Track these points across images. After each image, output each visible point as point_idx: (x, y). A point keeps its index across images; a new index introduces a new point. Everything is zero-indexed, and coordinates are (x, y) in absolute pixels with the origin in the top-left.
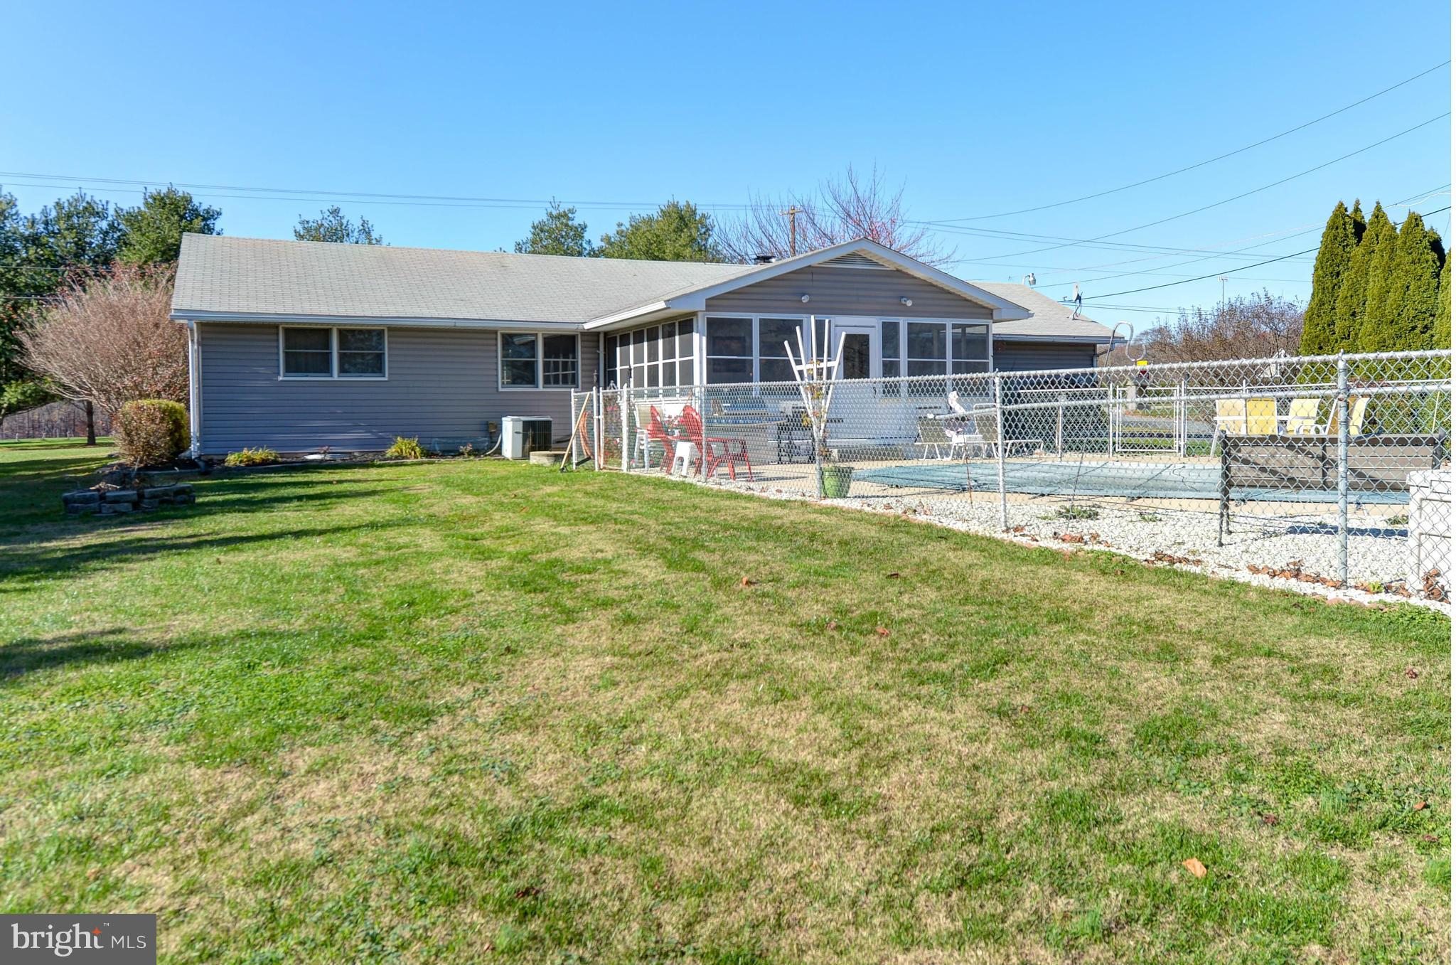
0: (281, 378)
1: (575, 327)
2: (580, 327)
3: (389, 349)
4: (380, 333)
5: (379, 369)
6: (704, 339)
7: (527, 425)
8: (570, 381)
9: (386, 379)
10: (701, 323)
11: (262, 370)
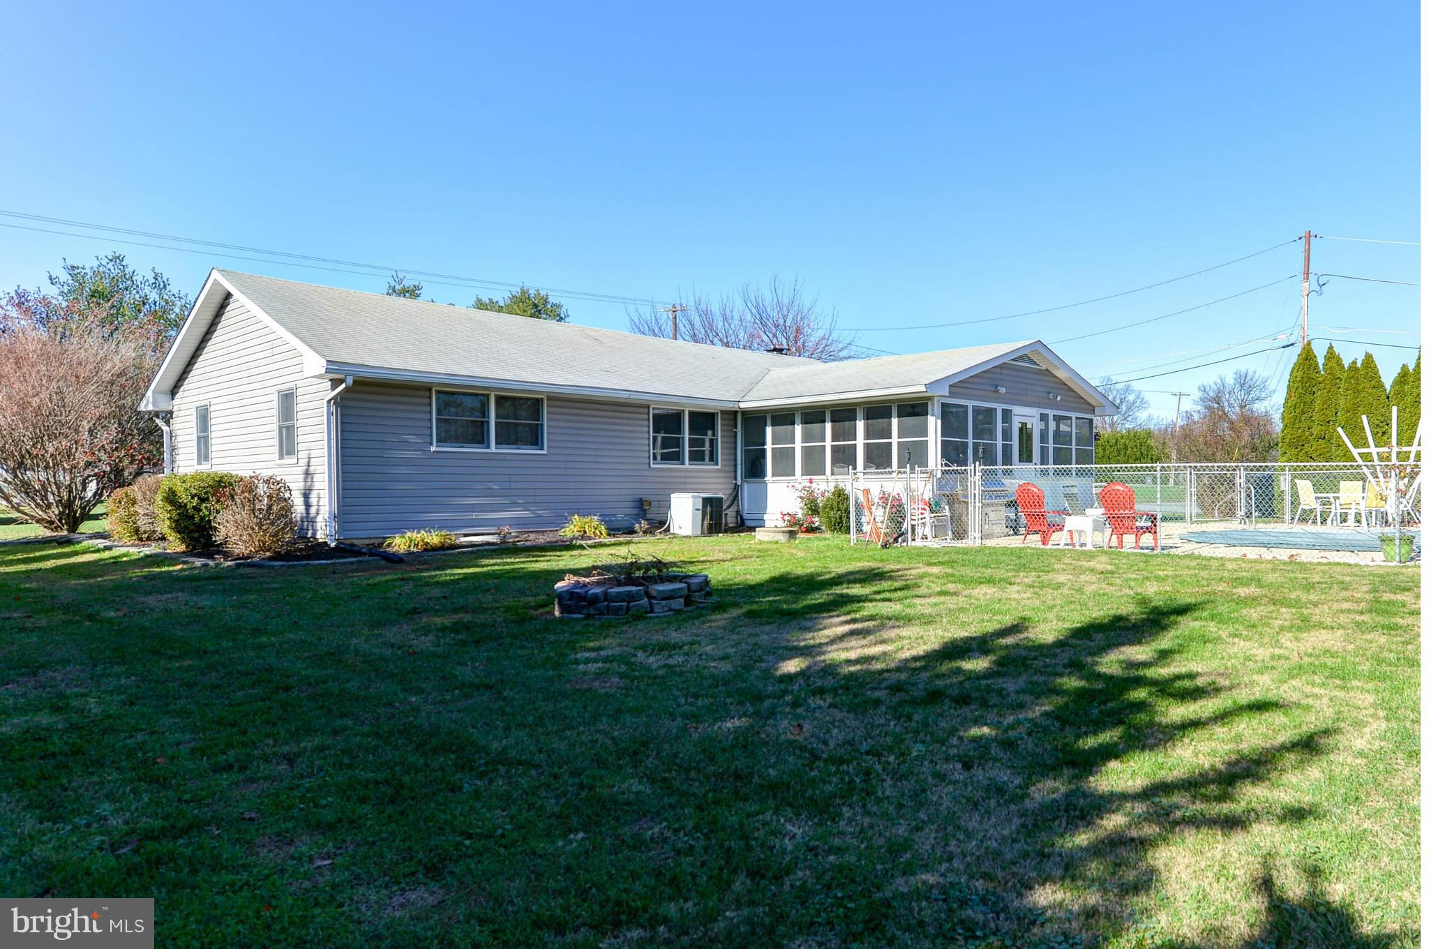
0: (433, 449)
1: (731, 405)
2: (736, 406)
3: (548, 420)
4: (537, 403)
5: (536, 441)
6: (939, 422)
7: (707, 501)
8: (707, 459)
9: (544, 452)
10: (935, 408)
11: (412, 438)
